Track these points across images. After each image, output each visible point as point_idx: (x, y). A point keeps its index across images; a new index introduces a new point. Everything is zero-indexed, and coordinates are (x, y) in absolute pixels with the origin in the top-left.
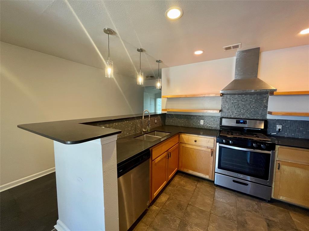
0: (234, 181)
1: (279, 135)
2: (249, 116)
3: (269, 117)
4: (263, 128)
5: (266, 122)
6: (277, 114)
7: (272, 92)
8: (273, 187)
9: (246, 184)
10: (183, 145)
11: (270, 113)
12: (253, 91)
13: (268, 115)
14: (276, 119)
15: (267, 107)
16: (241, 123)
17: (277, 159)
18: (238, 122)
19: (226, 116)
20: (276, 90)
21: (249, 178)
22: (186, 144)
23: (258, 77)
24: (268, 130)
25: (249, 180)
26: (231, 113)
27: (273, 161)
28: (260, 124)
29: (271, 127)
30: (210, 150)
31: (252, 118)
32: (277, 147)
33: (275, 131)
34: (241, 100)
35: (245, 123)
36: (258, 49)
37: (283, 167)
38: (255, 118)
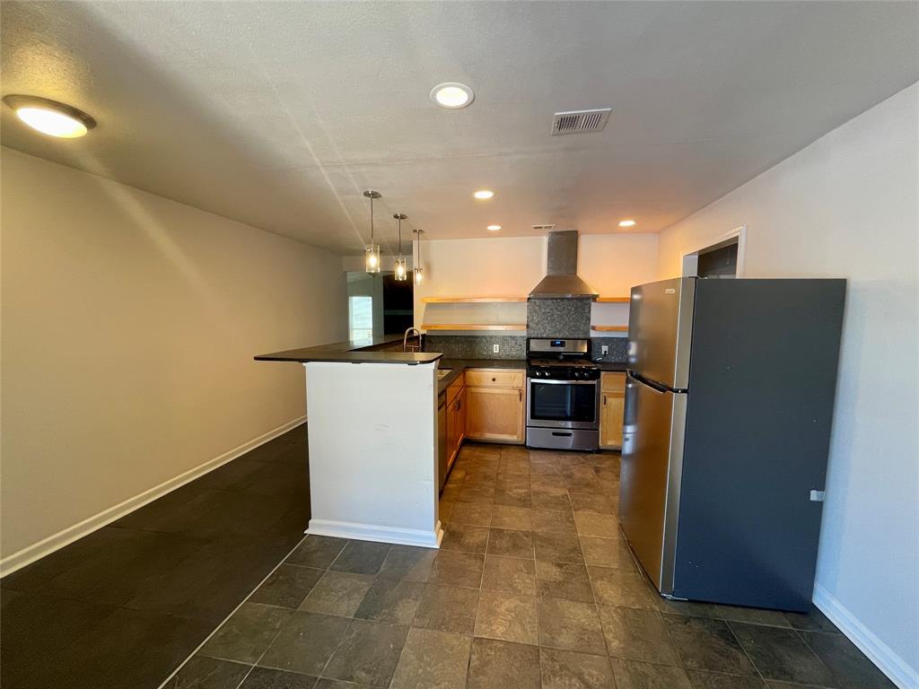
0: (554, 434)
1: (605, 360)
2: (567, 334)
3: (593, 334)
4: (586, 351)
5: (590, 342)
6: (601, 329)
7: (594, 298)
8: (600, 430)
9: (569, 435)
10: (473, 390)
11: (594, 328)
12: (570, 296)
13: (591, 331)
14: (601, 336)
15: (589, 319)
16: (558, 345)
17: (602, 391)
18: (553, 344)
19: (536, 336)
20: (597, 296)
21: (569, 424)
22: (476, 387)
23: (578, 275)
24: (593, 354)
25: (570, 427)
26: (542, 331)
27: (599, 395)
28: (582, 344)
29: (596, 350)
30: (517, 392)
31: (572, 337)
32: (603, 373)
33: (600, 355)
34: (556, 308)
35: (562, 344)
36: (577, 232)
37: (609, 400)
38: (576, 336)
